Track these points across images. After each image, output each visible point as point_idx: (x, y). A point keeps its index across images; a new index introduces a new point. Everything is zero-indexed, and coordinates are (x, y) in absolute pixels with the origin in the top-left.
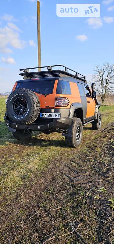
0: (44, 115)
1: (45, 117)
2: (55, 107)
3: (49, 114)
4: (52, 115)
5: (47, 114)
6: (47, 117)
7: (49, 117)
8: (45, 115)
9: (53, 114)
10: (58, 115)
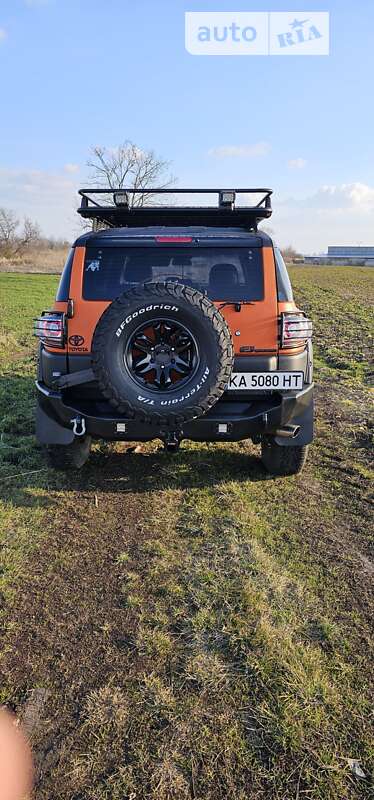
0: (237, 381)
1: (243, 387)
2: (280, 348)
3: (258, 374)
4: (268, 380)
5: (248, 376)
6: (249, 387)
7: (258, 387)
8: (243, 382)
9: (272, 375)
10: (293, 379)
